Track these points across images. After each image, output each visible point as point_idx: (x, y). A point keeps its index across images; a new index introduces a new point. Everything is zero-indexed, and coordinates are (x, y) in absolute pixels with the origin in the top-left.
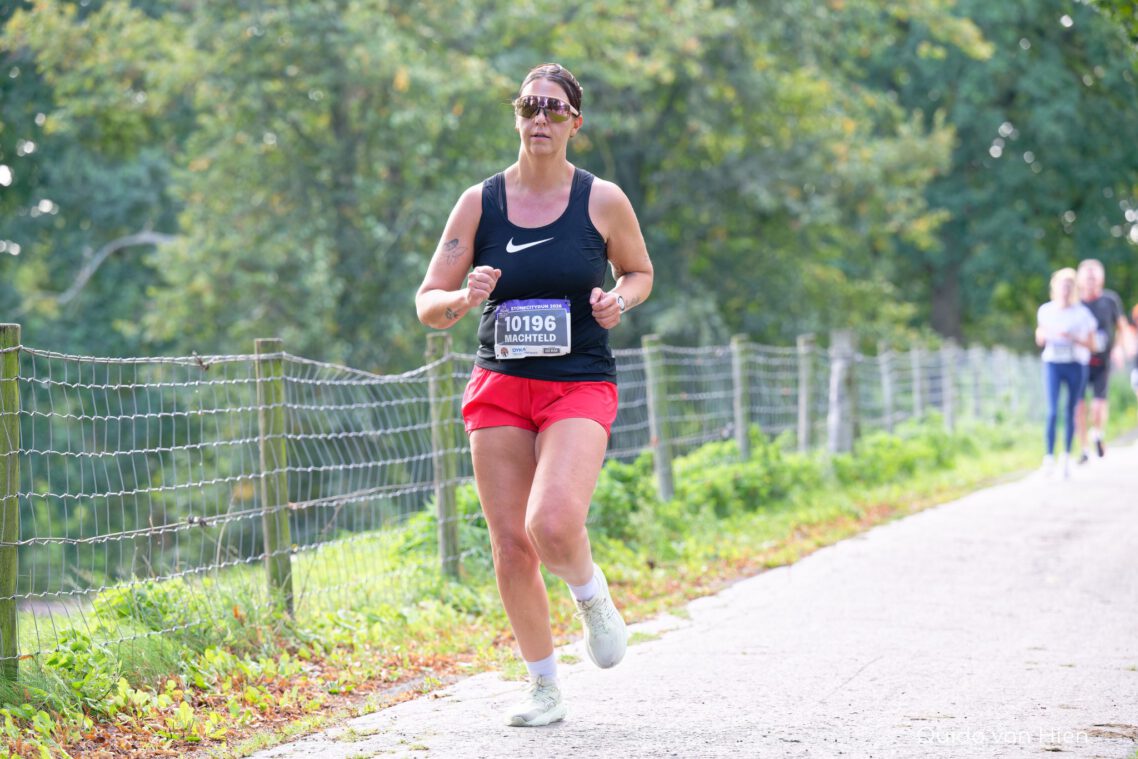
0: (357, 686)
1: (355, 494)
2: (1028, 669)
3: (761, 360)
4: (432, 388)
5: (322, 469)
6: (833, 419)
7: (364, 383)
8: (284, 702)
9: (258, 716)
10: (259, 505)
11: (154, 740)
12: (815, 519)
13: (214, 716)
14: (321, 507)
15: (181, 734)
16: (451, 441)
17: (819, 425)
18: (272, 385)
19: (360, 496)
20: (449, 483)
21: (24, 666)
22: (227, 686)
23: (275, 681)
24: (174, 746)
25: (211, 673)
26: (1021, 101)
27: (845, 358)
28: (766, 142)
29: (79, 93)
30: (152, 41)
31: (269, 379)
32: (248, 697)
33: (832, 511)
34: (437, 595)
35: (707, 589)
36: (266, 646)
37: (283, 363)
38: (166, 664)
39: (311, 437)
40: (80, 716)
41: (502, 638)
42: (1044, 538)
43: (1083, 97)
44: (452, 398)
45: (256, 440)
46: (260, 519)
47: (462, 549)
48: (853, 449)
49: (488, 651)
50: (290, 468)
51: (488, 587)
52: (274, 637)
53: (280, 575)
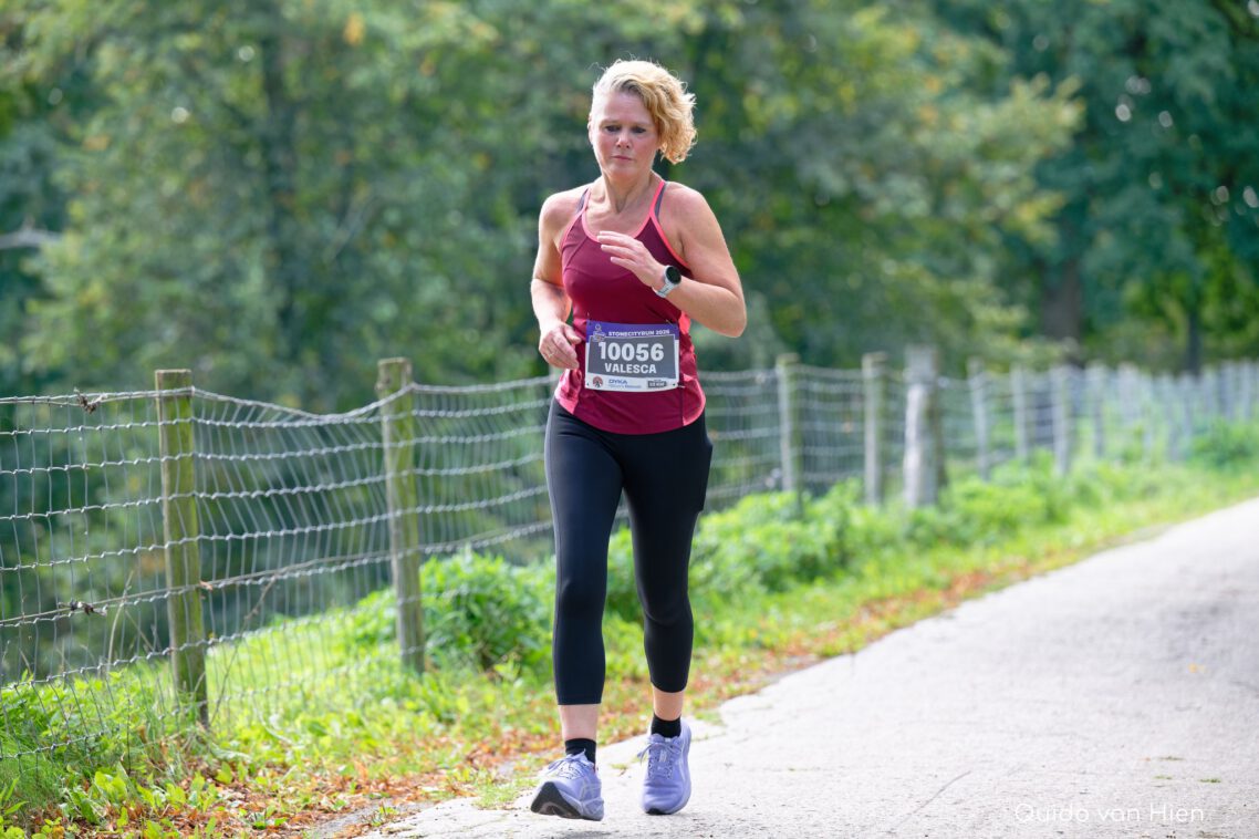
0: (289, 819)
1: (288, 568)
2: (1159, 786)
3: (816, 387)
4: (386, 430)
5: (244, 536)
6: (912, 460)
7: (297, 424)
10: (162, 582)
12: (888, 591)
14: (243, 586)
16: (412, 498)
17: (893, 470)
18: (178, 430)
19: (294, 571)
20: (410, 552)
22: (123, 821)
23: (184, 814)
25: (103, 804)
26: (1154, 49)
27: (925, 382)
28: (825, 105)
31: (174, 422)
32: (147, 834)
33: (914, 583)
34: (401, 695)
35: (747, 686)
36: (172, 767)
37: (191, 402)
38: (44, 792)
39: (229, 496)
41: (478, 754)
42: (1185, 614)
43: (1234, 42)
44: (413, 442)
45: (157, 501)
46: (164, 602)
47: (428, 636)
48: (936, 501)
49: (461, 769)
50: (202, 536)
51: (467, 688)
52: (184, 756)
53: (190, 677)
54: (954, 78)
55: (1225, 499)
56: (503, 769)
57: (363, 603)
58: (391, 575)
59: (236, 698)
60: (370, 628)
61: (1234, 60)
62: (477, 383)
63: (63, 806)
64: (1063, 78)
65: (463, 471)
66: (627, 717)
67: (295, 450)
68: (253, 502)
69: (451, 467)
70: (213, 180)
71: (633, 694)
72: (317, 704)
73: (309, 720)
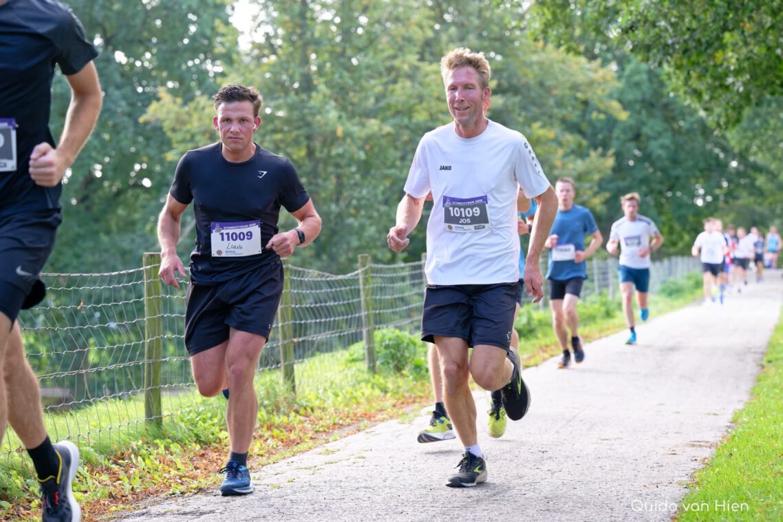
0: (328, 428)
1: (325, 334)
2: (658, 415)
4: (361, 281)
5: (309, 322)
7: (328, 279)
8: (292, 436)
9: (280, 443)
10: (279, 340)
12: (548, 343)
14: (308, 341)
16: (371, 307)
20: (370, 328)
21: (166, 420)
22: (265, 429)
23: (288, 426)
26: (643, 138)
29: (183, 141)
32: (274, 434)
34: (367, 382)
36: (283, 409)
37: (289, 270)
39: (303, 306)
40: (194, 444)
41: (398, 404)
42: (661, 351)
43: (673, 136)
44: (371, 286)
46: (279, 346)
47: (377, 360)
49: (391, 409)
50: (293, 321)
51: (391, 379)
52: (287, 404)
53: (289, 374)
54: (568, 151)
55: (672, 308)
56: (406, 409)
58: (363, 336)
59: (306, 383)
60: (355, 356)
61: (674, 142)
64: (609, 149)
65: (390, 297)
69: (385, 295)
72: (336, 385)
73: (333, 391)
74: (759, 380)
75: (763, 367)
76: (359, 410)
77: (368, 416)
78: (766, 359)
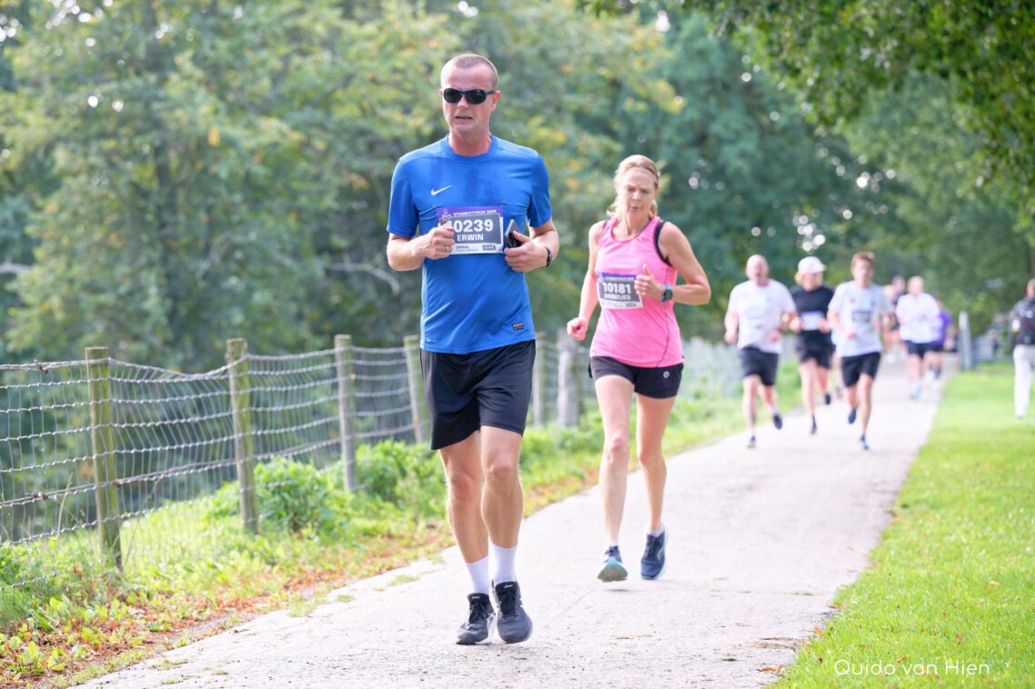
0: (173, 625)
1: (171, 470)
2: (713, 596)
4: (232, 383)
5: (143, 451)
6: (563, 398)
7: (176, 380)
8: (113, 639)
9: (92, 651)
10: (92, 481)
11: (7, 673)
12: (547, 480)
13: (55, 653)
14: (143, 482)
15: (29, 667)
16: (248, 426)
17: (550, 404)
18: (100, 385)
19: (175, 472)
20: (248, 459)
22: (67, 628)
23: (107, 623)
24: (23, 677)
25: (55, 618)
26: (712, 142)
27: (570, 350)
30: (8, 110)
31: (98, 380)
32: (83, 636)
33: (562, 473)
34: (241, 549)
36: (99, 595)
37: (109, 367)
38: (18, 611)
39: (133, 425)
41: (291, 583)
42: (731, 491)
43: (761, 137)
44: (249, 390)
45: (88, 429)
46: (93, 492)
47: (259, 512)
48: (578, 423)
49: (280, 593)
50: (116, 451)
51: (283, 542)
52: (107, 587)
53: (110, 537)
54: (588, 163)
56: (307, 592)
57: (219, 492)
58: (236, 473)
59: (139, 552)
60: (223, 507)
61: (762, 147)
62: (288, 354)
63: (30, 619)
65: (280, 408)
66: (384, 560)
67: (175, 396)
68: (149, 429)
69: (273, 406)
70: (126, 230)
71: (389, 546)
72: (190, 554)
73: (184, 562)
74: (886, 538)
75: (893, 514)
76: (225, 595)
77: (241, 605)
78: (899, 502)
